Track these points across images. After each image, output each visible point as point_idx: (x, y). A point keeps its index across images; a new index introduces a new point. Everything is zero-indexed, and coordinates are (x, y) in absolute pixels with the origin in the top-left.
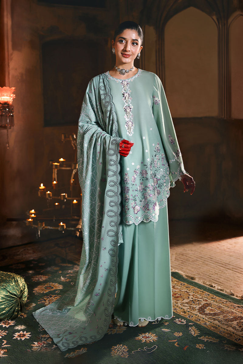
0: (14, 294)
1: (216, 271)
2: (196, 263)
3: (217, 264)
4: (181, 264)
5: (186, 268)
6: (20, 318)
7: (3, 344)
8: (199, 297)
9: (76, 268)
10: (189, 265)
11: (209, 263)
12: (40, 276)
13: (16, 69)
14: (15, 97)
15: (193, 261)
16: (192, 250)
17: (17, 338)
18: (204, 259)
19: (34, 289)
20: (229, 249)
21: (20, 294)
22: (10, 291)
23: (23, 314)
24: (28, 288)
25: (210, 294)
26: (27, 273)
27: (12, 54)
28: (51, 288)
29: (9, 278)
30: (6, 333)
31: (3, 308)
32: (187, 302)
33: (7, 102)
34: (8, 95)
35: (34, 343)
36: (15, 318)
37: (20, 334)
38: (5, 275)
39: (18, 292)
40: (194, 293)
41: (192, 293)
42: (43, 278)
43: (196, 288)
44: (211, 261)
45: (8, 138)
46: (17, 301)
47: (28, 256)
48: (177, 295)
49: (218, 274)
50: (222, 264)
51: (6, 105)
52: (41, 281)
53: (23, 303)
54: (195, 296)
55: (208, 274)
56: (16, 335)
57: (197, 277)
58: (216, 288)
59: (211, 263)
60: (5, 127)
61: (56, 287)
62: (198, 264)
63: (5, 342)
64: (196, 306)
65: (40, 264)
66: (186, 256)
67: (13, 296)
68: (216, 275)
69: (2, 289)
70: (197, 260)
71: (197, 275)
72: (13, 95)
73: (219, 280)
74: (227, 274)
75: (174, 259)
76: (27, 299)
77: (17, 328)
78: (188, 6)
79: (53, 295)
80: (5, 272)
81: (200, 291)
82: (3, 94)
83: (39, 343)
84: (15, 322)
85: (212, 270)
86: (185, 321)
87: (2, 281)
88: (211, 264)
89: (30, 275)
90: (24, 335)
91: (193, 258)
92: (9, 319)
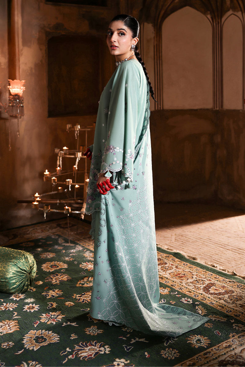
0: (24, 270)
1: (216, 252)
2: (196, 244)
3: (216, 244)
4: (181, 245)
5: (187, 248)
6: (29, 291)
7: (14, 316)
8: (203, 277)
9: (78, 248)
10: (190, 245)
11: (208, 244)
12: (48, 253)
13: (26, 64)
14: (24, 90)
15: (193, 242)
16: (190, 232)
17: (27, 310)
18: (203, 240)
19: (42, 266)
20: (221, 228)
21: (30, 269)
22: (21, 267)
23: (32, 288)
24: (36, 264)
25: (212, 274)
26: (36, 250)
27: (22, 50)
28: (56, 267)
29: (20, 255)
30: (17, 305)
31: (14, 283)
32: (192, 281)
33: (18, 93)
34: (19, 88)
35: (43, 314)
36: (25, 292)
37: (30, 307)
38: (16, 253)
39: (27, 268)
40: (198, 273)
41: (196, 273)
42: (51, 255)
43: (199, 268)
44: (210, 242)
45: (18, 127)
46: (26, 276)
47: (37, 235)
48: (181, 275)
49: (218, 255)
50: (221, 245)
51: (17, 97)
52: (48, 258)
53: (32, 278)
54: (198, 276)
55: (208, 255)
56: (26, 307)
57: (197, 257)
58: (218, 268)
59: (210, 243)
60: (16, 117)
61: (61, 266)
62: (198, 245)
63: (16, 314)
64: (201, 286)
65: (48, 243)
66: (186, 237)
67: (23, 272)
68: (217, 255)
69: (14, 265)
70: (197, 241)
71: (198, 255)
72: (23, 87)
73: (220, 260)
74: (228, 255)
75: (174, 240)
76: (36, 274)
77: (27, 301)
78: (185, 6)
79: (59, 274)
80: (16, 249)
81: (203, 271)
82: (14, 86)
83: (47, 315)
84: (25, 296)
85: (212, 250)
86: (192, 300)
87: (13, 257)
88: (210, 245)
89: (39, 252)
90: (33, 308)
91: (193, 239)
92: (20, 292)
